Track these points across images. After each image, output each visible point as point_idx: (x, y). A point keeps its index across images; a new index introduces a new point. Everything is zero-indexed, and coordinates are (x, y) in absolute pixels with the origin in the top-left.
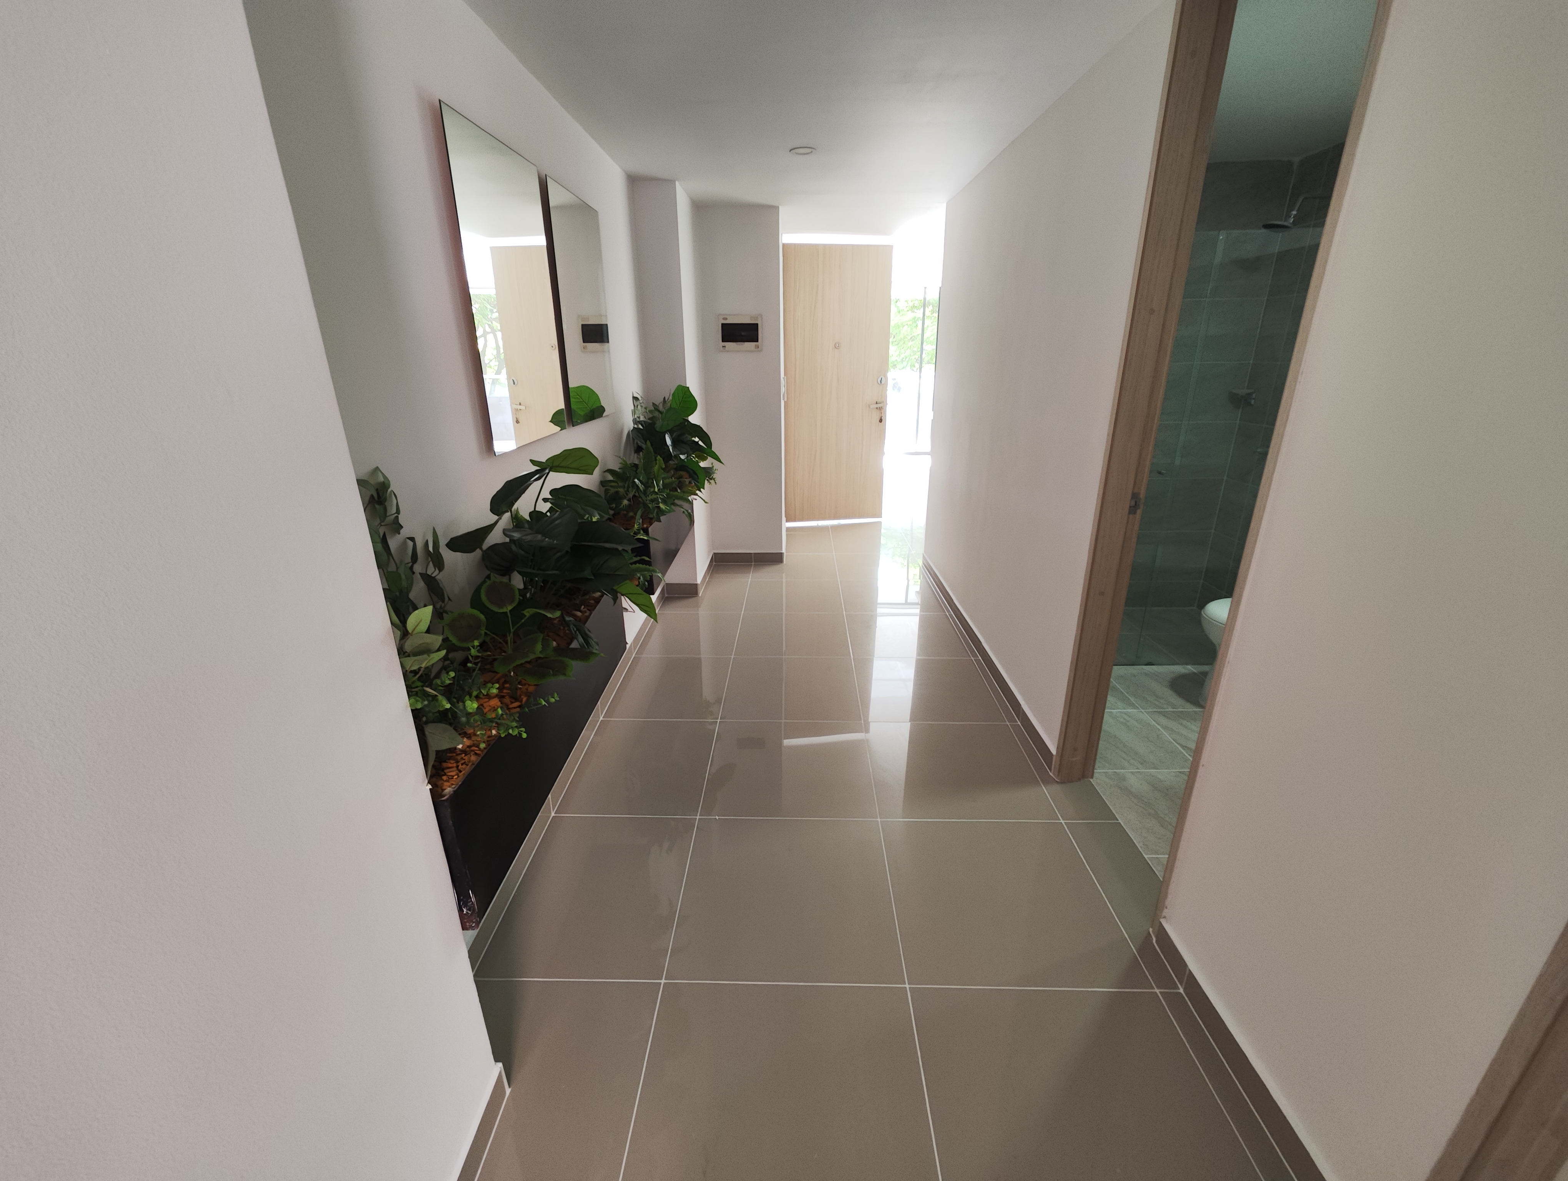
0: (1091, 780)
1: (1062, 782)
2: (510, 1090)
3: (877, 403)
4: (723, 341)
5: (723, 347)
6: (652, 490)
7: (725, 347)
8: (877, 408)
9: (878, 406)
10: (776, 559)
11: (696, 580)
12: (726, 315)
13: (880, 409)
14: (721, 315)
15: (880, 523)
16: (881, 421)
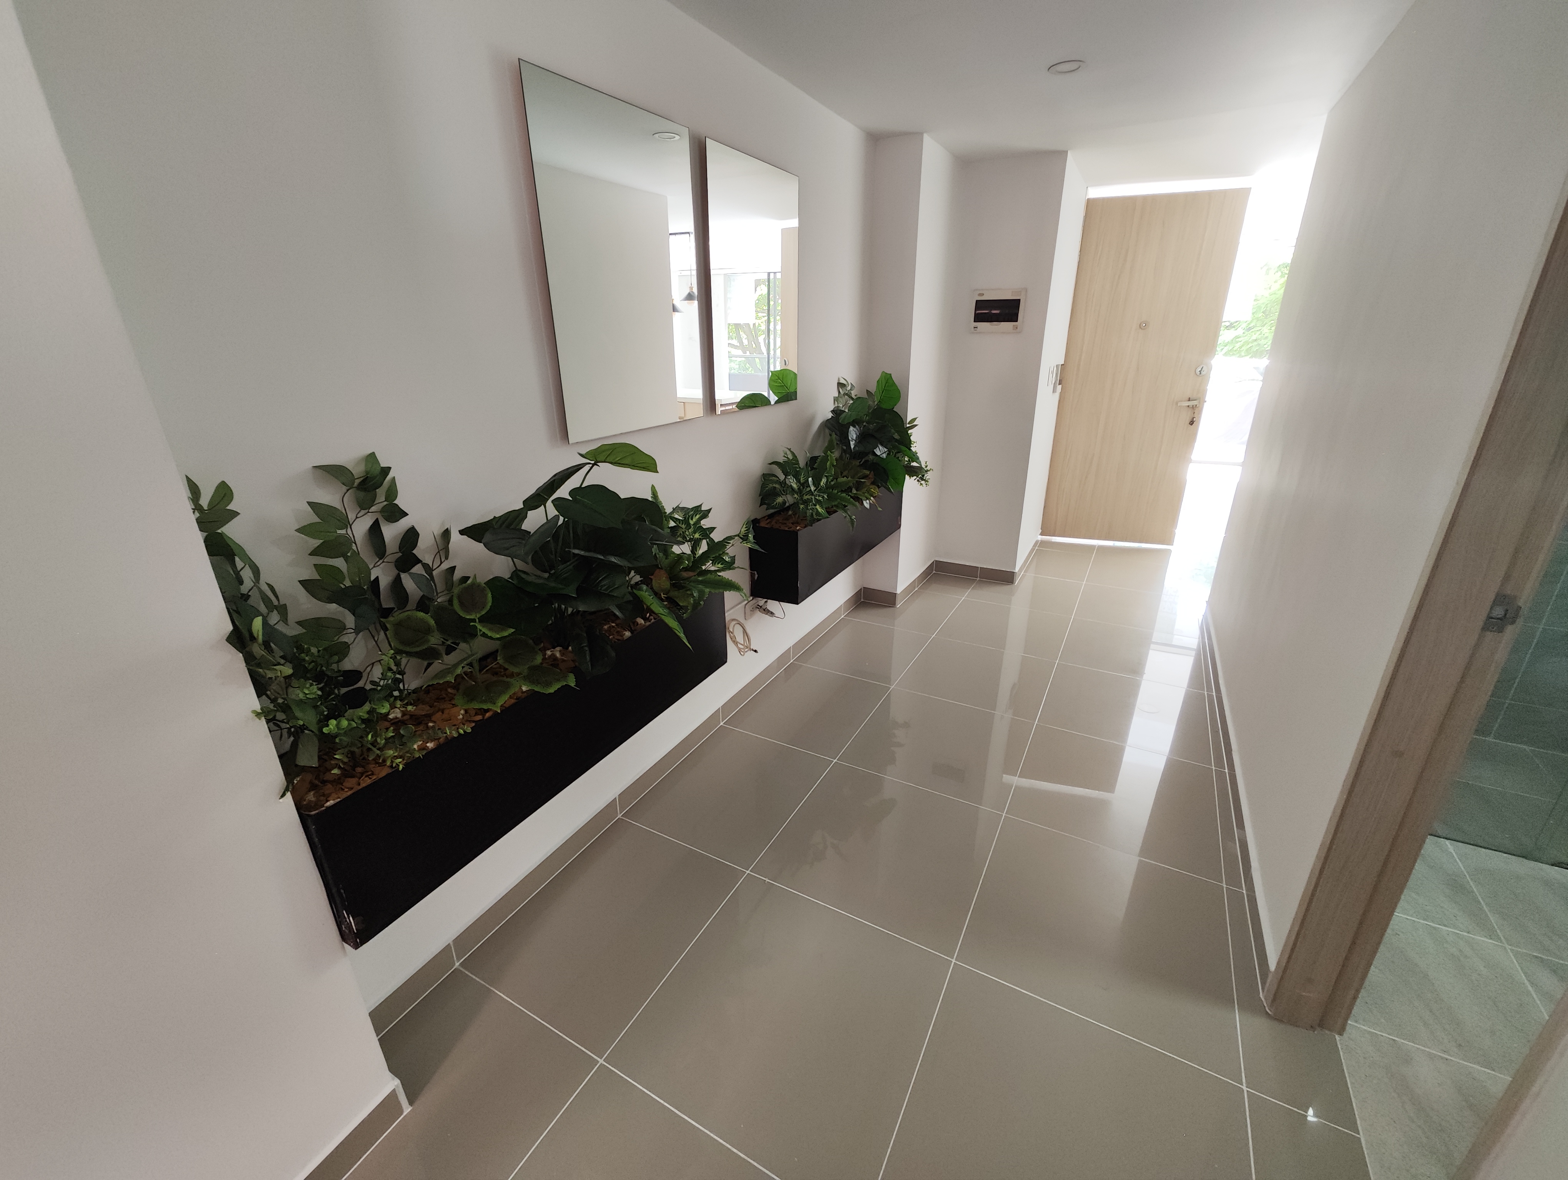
0: (1337, 1037)
1: (1277, 1018)
2: (410, 1108)
3: (1189, 400)
4: (974, 322)
5: (974, 328)
6: (808, 489)
7: (977, 328)
8: (1188, 406)
9: (1191, 403)
10: (1006, 578)
11: (896, 590)
12: (982, 290)
13: (1194, 407)
14: (977, 290)
15: (1169, 551)
16: (1192, 423)
